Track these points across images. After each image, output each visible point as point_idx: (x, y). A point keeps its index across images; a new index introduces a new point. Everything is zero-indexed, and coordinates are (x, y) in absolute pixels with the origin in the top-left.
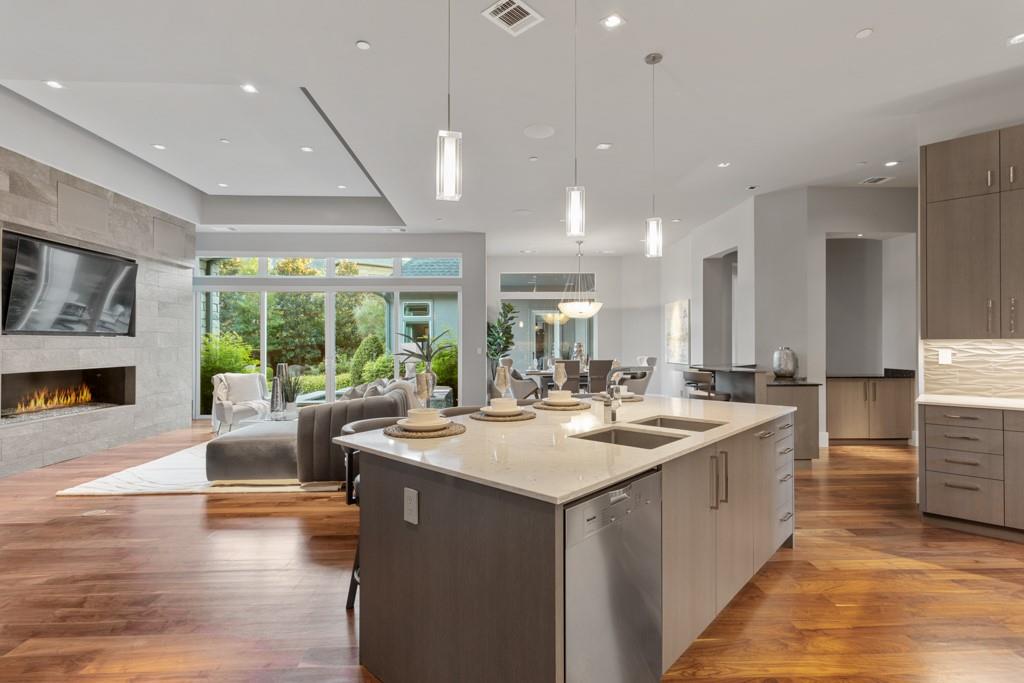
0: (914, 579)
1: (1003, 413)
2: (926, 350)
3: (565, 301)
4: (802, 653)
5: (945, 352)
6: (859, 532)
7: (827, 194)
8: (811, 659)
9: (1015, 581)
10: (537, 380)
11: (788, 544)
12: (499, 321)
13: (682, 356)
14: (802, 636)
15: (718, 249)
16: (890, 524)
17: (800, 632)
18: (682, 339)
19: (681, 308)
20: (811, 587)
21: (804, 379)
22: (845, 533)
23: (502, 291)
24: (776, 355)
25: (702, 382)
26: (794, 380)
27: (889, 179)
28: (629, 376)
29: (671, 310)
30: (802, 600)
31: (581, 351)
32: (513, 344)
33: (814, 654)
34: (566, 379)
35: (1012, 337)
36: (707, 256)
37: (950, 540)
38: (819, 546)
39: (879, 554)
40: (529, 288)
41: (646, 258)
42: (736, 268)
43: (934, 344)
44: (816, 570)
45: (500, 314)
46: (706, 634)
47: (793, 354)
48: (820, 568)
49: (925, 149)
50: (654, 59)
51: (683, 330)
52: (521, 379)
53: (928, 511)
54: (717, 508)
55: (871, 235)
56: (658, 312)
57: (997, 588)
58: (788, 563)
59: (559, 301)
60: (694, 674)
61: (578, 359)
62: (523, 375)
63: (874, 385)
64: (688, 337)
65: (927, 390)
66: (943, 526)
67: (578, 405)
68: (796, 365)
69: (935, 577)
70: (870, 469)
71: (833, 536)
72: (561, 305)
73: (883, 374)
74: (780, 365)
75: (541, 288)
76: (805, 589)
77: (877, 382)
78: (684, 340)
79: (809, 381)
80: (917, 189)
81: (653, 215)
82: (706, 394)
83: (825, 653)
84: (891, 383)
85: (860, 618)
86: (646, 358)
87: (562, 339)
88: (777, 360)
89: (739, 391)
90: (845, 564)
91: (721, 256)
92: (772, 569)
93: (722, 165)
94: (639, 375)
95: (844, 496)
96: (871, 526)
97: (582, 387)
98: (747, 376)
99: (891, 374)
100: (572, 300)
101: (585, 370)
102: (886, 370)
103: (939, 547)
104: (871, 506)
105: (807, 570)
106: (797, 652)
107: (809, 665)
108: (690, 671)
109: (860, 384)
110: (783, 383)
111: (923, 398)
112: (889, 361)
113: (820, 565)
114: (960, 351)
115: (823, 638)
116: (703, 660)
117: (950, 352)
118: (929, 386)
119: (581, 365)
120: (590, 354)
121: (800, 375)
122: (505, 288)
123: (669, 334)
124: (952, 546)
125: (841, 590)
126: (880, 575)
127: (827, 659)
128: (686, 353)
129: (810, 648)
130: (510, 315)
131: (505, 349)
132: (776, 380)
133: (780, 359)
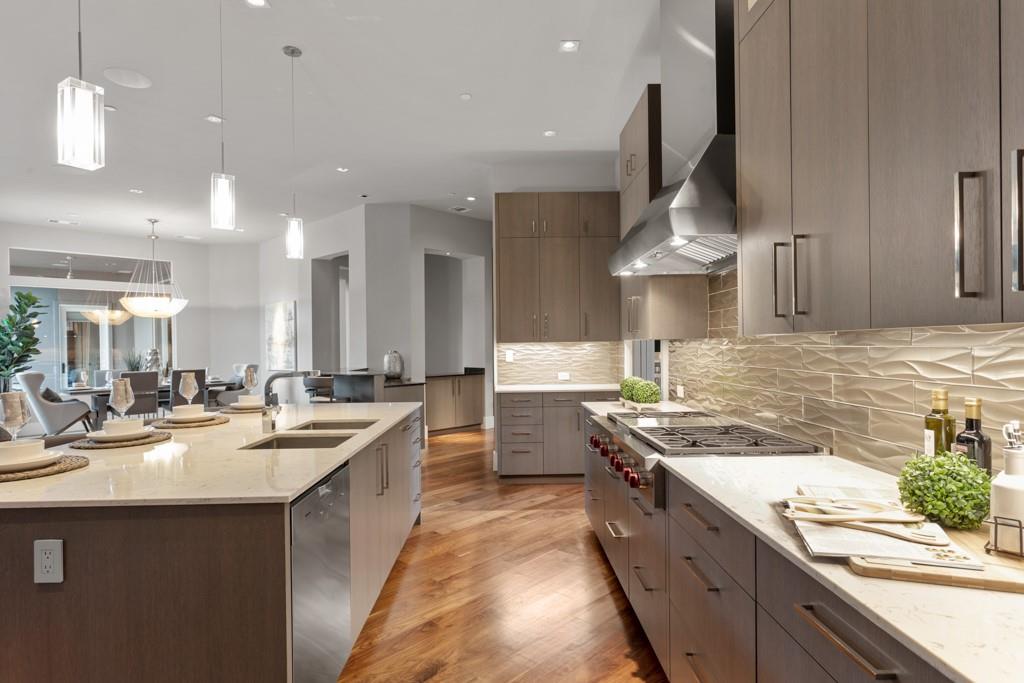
0: (502, 523)
1: (543, 394)
2: (499, 351)
3: (132, 295)
4: (444, 596)
5: (509, 353)
6: (461, 501)
7: (426, 215)
8: (451, 598)
9: (552, 508)
10: (88, 400)
11: (418, 522)
12: (10, 318)
13: (288, 362)
14: (441, 585)
15: (329, 251)
16: (481, 489)
17: (440, 583)
18: (288, 344)
19: (285, 310)
20: (439, 549)
21: (409, 380)
22: (454, 504)
23: (12, 274)
24: (386, 359)
25: (321, 388)
26: (401, 381)
27: (468, 210)
28: (224, 388)
29: (273, 311)
30: (436, 560)
31: (157, 359)
32: (37, 352)
33: (452, 594)
34: (197, 391)
35: (546, 341)
36: (315, 257)
37: (516, 492)
38: (439, 518)
39: (479, 512)
40: (60, 273)
41: (286, 258)
42: (347, 272)
43: (504, 346)
44: (440, 535)
45: (12, 307)
46: (373, 611)
47: (401, 357)
48: (443, 533)
49: (498, 195)
50: (293, 52)
51: (288, 334)
52: (59, 400)
53: (503, 474)
54: (382, 494)
55: (457, 255)
56: (256, 315)
57: (544, 514)
58: (418, 537)
59: (122, 294)
60: (370, 644)
61: (154, 370)
62: (63, 396)
63: (459, 381)
64: (294, 342)
65: (500, 382)
66: (511, 482)
67: (213, 419)
68: (402, 368)
69: (512, 518)
70: (461, 451)
71: (447, 508)
72: (124, 301)
73: (463, 372)
74: (390, 368)
75: (79, 274)
76: (436, 551)
77: (461, 379)
78: (289, 345)
79: (413, 381)
80: (491, 223)
81: (295, 214)
82: (328, 399)
83: (460, 590)
84: (470, 379)
85: (476, 559)
86: (245, 367)
87: (114, 344)
88: (387, 364)
89: (358, 395)
90: (459, 526)
91: (331, 258)
92: (411, 543)
93: (340, 169)
94: (237, 386)
95: (447, 476)
96: (468, 494)
97: (160, 404)
98: (366, 379)
99: (470, 372)
100: (140, 294)
101: (164, 383)
102: (466, 369)
103: (511, 498)
104: (466, 480)
105: (435, 538)
106: (441, 597)
107: (449, 603)
108: (367, 643)
109: (450, 381)
110: (393, 384)
111: (499, 388)
112: (468, 360)
113: (443, 531)
114: (518, 351)
115: (455, 582)
116: (375, 630)
117: (513, 352)
118: (502, 379)
119: (160, 378)
120: (170, 364)
121: (405, 376)
122: (16, 270)
123: (270, 339)
124: (517, 495)
125: (460, 545)
126: (481, 526)
127: (462, 594)
128: (293, 358)
129: (448, 592)
130: (30, 310)
131: (22, 359)
132: (386, 381)
133: (389, 362)
